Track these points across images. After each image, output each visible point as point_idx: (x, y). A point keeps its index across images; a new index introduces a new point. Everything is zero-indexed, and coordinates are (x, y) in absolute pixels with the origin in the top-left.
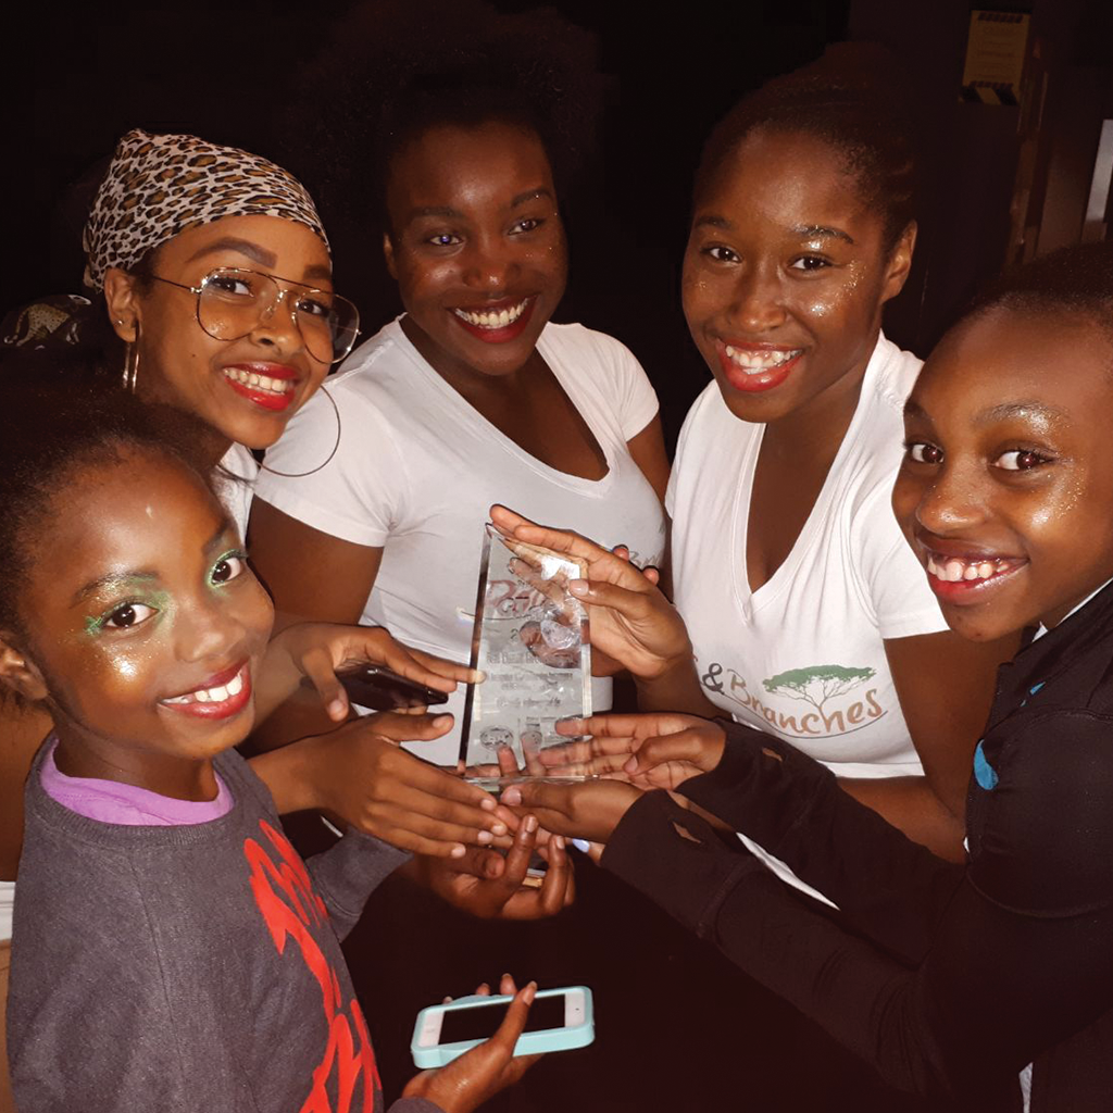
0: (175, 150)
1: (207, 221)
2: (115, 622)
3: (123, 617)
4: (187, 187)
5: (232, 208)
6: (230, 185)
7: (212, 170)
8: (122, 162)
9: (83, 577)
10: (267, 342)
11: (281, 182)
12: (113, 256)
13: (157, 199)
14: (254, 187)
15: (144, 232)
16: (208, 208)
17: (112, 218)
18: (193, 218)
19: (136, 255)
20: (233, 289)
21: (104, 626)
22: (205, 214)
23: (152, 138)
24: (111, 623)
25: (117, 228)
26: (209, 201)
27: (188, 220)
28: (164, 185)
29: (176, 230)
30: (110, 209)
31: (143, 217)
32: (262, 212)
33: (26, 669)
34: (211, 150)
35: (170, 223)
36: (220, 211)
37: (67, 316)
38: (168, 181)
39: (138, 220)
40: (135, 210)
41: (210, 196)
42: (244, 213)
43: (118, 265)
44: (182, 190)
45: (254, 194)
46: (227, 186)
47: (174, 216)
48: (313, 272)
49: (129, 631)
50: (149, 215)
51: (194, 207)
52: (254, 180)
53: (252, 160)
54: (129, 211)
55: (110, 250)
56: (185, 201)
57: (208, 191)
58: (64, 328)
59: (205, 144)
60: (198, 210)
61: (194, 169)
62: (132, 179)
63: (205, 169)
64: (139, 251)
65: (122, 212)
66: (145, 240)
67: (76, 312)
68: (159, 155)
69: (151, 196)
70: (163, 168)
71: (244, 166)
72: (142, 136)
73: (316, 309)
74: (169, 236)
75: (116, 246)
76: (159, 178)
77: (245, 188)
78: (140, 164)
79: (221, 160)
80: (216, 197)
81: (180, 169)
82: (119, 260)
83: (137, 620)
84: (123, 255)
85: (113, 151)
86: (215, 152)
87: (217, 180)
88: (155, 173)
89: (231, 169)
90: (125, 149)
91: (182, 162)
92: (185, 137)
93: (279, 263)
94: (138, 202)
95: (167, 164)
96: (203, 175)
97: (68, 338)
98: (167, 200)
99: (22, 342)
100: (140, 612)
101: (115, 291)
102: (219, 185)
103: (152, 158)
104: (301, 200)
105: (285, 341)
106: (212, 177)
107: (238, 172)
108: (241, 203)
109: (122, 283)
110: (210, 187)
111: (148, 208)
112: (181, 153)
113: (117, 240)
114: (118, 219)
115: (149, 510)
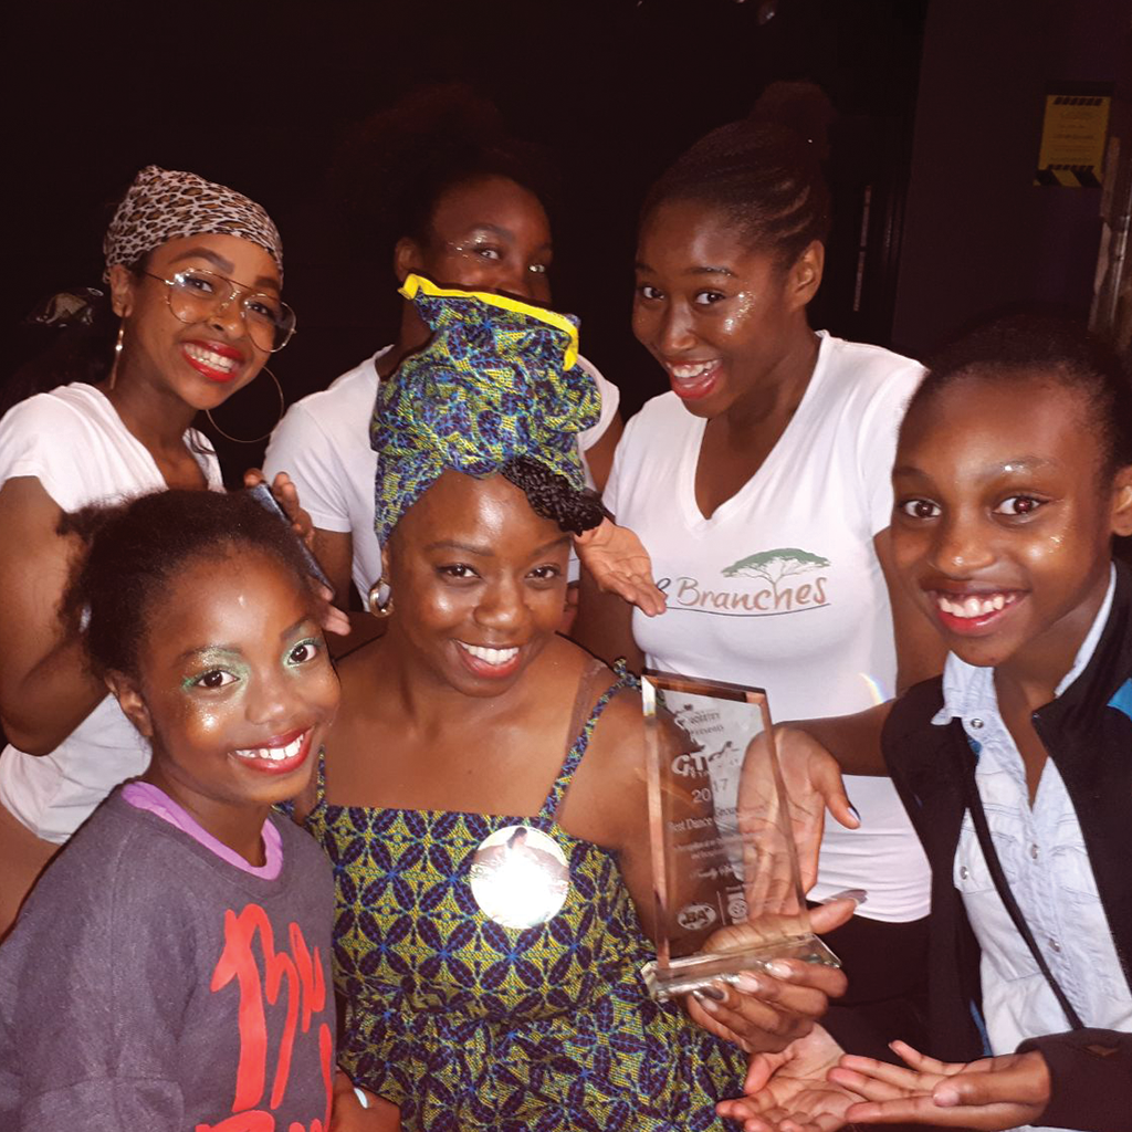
0: (175, 183)
1: (187, 235)
2: (206, 682)
3: (212, 679)
4: (178, 209)
5: (207, 227)
6: (209, 210)
7: (198, 199)
8: (138, 188)
9: (185, 645)
10: (218, 328)
11: (248, 213)
12: (119, 256)
13: (155, 216)
14: (226, 214)
15: (142, 239)
16: (190, 225)
17: (123, 227)
18: (178, 232)
19: (135, 256)
20: (200, 287)
21: (196, 684)
22: (186, 231)
23: (161, 172)
24: (202, 683)
25: (125, 235)
26: (192, 221)
27: (173, 233)
28: (162, 206)
29: (165, 239)
30: (123, 220)
31: (144, 228)
32: (228, 232)
33: (141, 710)
34: (200, 184)
35: (161, 234)
36: (197, 229)
37: (85, 303)
38: (165, 204)
39: (140, 230)
40: (138, 222)
41: (192, 217)
42: (215, 231)
43: (123, 263)
44: (174, 211)
45: (226, 219)
46: (205, 212)
47: (165, 229)
48: (263, 282)
49: (215, 691)
50: (148, 227)
51: (181, 224)
52: (227, 209)
53: (230, 195)
54: (135, 223)
55: (118, 251)
56: (175, 219)
57: (192, 214)
58: (81, 311)
59: (198, 180)
60: (182, 227)
61: (185, 197)
62: (141, 200)
63: (192, 198)
64: (138, 253)
65: (129, 224)
66: (142, 246)
67: (91, 301)
68: (164, 185)
69: (151, 214)
70: (164, 194)
71: (222, 198)
72: (155, 171)
73: (264, 311)
74: (159, 243)
75: (122, 248)
76: (159, 201)
77: (219, 214)
78: (149, 190)
79: (206, 192)
80: (197, 218)
81: (175, 196)
82: (123, 259)
83: (223, 683)
84: (126, 256)
85: (133, 181)
86: (203, 186)
87: (201, 206)
88: (157, 197)
89: (211, 199)
90: (141, 180)
91: (177, 191)
92: (185, 173)
93: (236, 271)
94: (141, 217)
95: (167, 191)
96: (191, 202)
97: (85, 320)
98: (163, 217)
99: (51, 321)
100: (226, 678)
101: (118, 281)
102: (200, 210)
103: (158, 187)
104: (262, 228)
105: (233, 328)
106: (197, 203)
107: (217, 202)
108: (214, 225)
109: (123, 276)
110: (194, 210)
111: (148, 222)
112: (178, 184)
113: (123, 244)
114: (126, 228)
115: (241, 599)
